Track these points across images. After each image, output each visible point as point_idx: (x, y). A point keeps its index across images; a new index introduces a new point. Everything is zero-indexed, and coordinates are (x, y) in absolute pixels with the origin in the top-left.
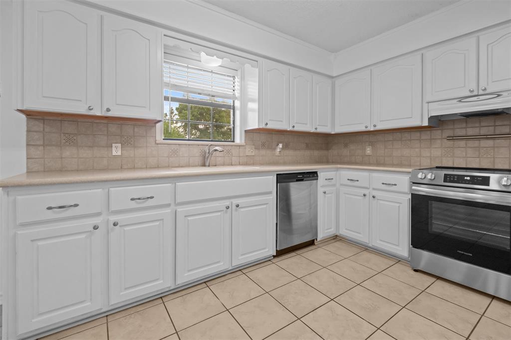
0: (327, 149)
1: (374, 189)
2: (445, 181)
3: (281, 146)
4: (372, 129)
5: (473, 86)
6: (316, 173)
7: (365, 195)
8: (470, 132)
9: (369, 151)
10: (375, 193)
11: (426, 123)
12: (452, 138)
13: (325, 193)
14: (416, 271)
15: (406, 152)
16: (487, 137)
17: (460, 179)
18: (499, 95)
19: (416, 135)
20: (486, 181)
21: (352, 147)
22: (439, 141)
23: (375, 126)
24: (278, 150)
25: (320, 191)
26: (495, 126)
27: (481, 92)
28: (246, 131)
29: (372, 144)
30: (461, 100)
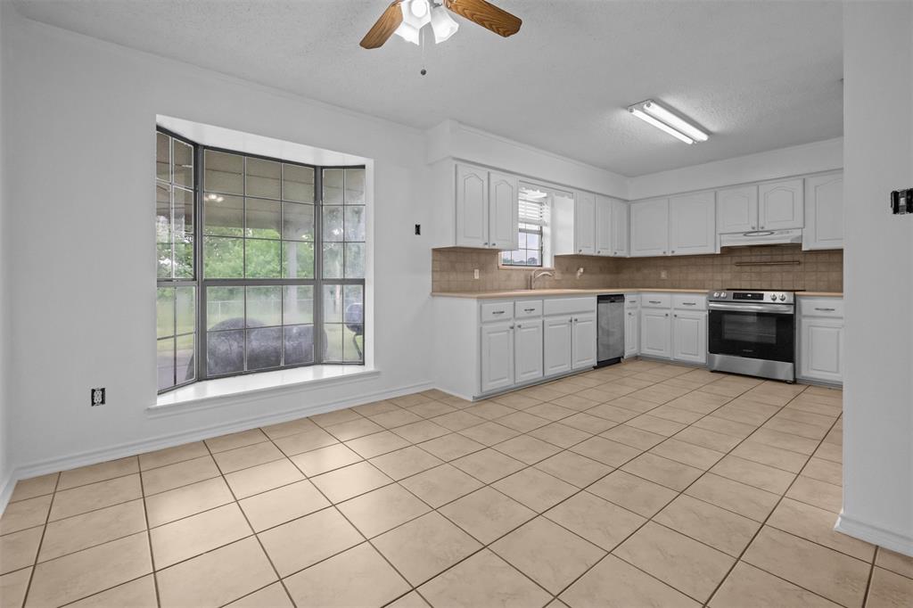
0: (618, 273)
1: (675, 309)
2: (734, 298)
3: (582, 270)
4: (670, 254)
5: (755, 224)
6: (622, 295)
7: (667, 315)
8: (754, 259)
9: (664, 275)
10: (676, 312)
11: (718, 252)
12: (740, 264)
13: (630, 314)
14: (712, 372)
15: (701, 276)
16: (766, 264)
17: (745, 296)
18: (772, 233)
19: (709, 261)
20: (761, 297)
21: (646, 271)
22: (729, 267)
23: (673, 252)
24: (579, 274)
25: (627, 312)
26: (772, 255)
27: (760, 230)
28: (556, 257)
29: (666, 268)
30: (746, 234)
